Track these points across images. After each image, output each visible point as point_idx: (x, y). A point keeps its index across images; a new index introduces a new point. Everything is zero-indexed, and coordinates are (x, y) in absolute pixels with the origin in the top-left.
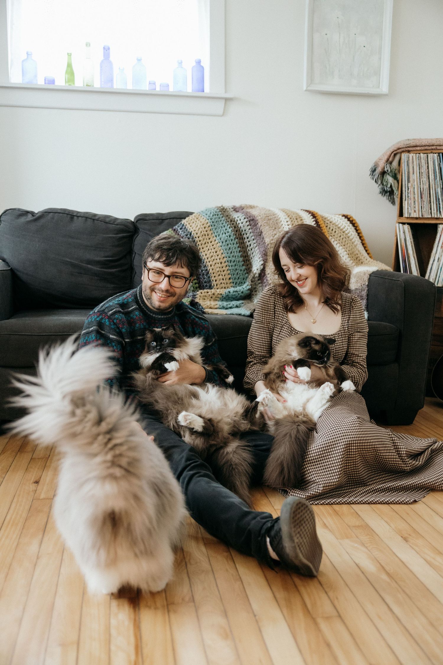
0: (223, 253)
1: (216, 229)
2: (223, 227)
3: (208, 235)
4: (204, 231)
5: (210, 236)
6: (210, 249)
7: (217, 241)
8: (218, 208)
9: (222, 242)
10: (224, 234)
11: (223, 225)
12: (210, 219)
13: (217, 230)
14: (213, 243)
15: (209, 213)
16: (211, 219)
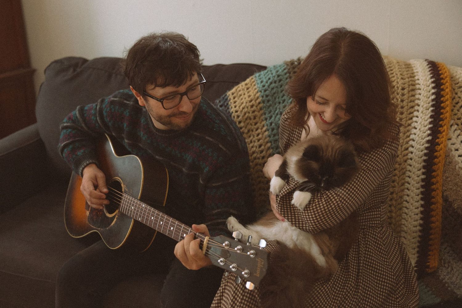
0: (271, 147)
1: (269, 107)
2: (281, 102)
3: (255, 118)
4: (249, 113)
5: (257, 119)
6: (253, 141)
7: (264, 129)
8: (286, 63)
9: (273, 130)
10: (278, 116)
11: (283, 99)
12: (263, 91)
13: (271, 108)
14: (259, 131)
15: (265, 80)
16: (265, 91)
